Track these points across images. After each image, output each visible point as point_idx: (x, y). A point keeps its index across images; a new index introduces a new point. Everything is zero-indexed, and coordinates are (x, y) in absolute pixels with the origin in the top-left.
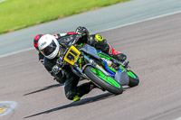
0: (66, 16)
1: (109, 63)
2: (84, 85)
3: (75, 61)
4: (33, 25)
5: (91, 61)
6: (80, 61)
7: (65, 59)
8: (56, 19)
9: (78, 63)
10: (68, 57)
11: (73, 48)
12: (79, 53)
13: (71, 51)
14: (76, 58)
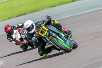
1: (63, 35)
5: (54, 34)
6: (48, 34)
7: (39, 33)
9: (46, 35)
10: (41, 32)
11: (44, 27)
12: (47, 30)
13: (43, 29)
14: (46, 33)
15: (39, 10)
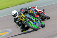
0: (27, 2)
1: (34, 20)
2: (27, 27)
3: (23, 19)
4: (17, 5)
5: (28, 19)
6: (25, 19)
7: (20, 19)
8: (24, 3)
10: (21, 18)
14: (23, 18)
15: (32, 1)
